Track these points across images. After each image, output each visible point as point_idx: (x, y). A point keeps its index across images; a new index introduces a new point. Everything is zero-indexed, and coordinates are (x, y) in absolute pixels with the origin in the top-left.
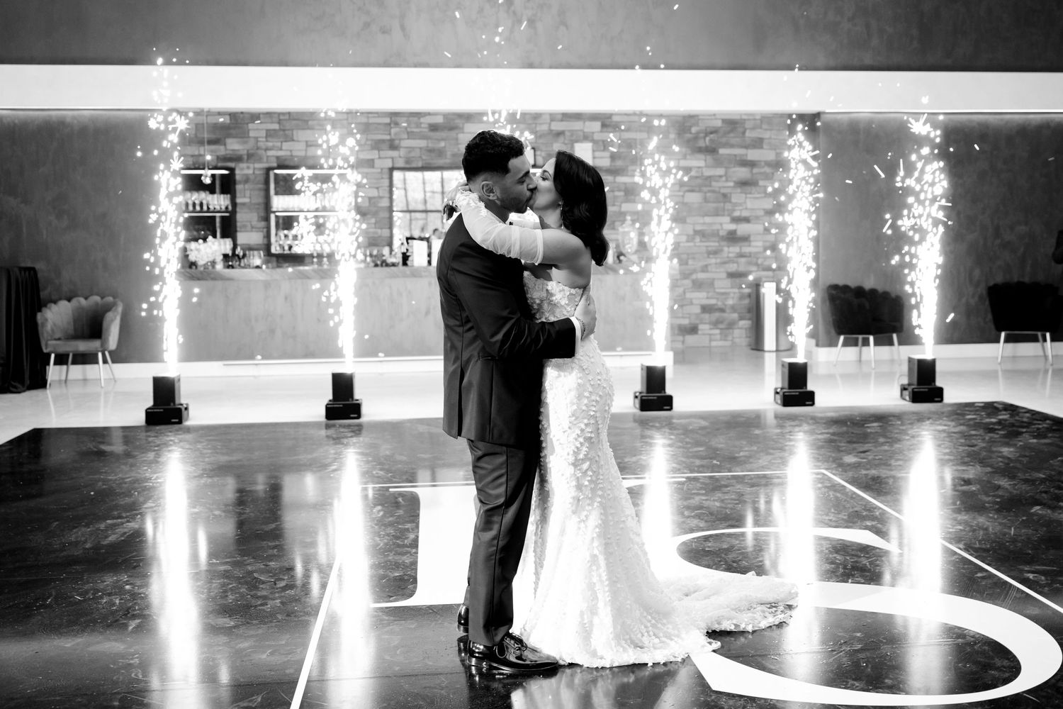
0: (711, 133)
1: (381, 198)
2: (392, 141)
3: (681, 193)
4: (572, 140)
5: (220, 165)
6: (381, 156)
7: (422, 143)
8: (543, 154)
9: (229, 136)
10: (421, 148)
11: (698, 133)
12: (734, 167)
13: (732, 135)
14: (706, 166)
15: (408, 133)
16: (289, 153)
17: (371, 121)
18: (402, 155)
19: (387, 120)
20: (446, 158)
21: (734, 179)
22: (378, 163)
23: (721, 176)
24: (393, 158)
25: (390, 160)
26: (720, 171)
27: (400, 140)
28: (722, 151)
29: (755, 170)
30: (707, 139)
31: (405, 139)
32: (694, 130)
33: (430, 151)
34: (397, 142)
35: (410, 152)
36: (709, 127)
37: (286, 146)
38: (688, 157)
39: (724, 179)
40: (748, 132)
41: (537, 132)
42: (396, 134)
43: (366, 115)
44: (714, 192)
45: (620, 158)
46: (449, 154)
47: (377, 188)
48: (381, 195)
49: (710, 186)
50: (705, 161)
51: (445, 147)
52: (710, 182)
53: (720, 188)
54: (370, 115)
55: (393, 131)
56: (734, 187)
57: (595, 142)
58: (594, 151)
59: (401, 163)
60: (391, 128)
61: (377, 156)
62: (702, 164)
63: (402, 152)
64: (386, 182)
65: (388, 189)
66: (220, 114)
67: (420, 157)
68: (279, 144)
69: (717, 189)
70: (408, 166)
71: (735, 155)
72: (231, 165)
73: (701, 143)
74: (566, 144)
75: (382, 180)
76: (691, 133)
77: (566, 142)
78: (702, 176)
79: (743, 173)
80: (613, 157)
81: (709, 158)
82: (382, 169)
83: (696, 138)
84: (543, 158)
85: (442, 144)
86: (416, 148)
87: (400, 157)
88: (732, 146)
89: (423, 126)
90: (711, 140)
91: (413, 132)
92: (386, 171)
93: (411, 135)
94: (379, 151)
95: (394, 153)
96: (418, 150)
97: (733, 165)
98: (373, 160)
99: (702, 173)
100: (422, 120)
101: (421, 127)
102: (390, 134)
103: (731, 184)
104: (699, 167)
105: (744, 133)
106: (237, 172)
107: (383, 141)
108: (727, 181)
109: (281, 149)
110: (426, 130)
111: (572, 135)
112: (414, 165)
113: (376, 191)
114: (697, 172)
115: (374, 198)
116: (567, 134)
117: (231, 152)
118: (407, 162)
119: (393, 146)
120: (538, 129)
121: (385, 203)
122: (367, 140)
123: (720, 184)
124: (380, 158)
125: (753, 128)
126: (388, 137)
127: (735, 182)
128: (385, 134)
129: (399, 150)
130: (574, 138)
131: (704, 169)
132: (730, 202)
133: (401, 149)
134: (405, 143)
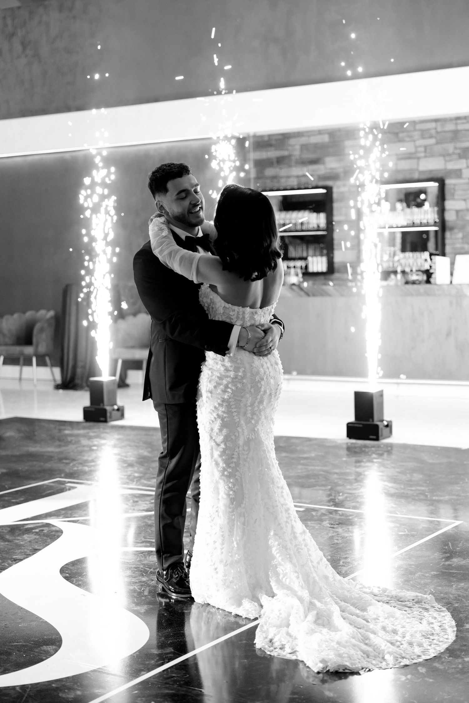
5: (321, 183)
9: (328, 155)
43: (454, 122)
54: (459, 121)
66: (320, 132)
72: (329, 183)
98: (460, 170)
106: (335, 190)
115: (461, 211)
117: (328, 171)
122: (456, 148)
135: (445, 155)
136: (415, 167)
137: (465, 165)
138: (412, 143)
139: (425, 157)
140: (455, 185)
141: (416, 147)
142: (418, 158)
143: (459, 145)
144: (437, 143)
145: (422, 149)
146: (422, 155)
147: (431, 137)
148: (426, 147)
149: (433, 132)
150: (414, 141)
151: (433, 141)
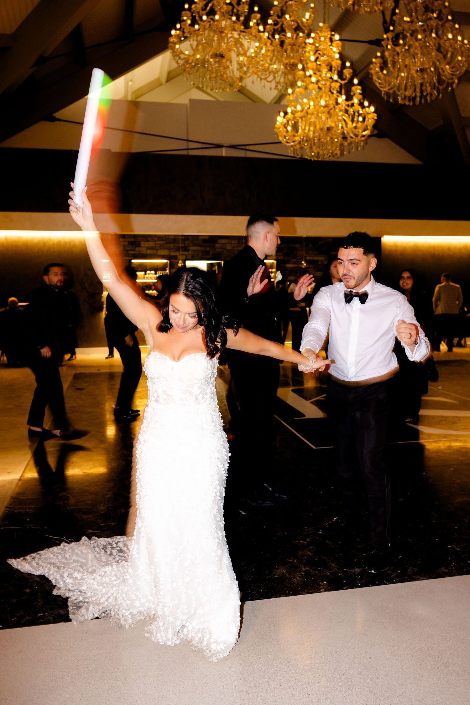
2: (185, 247)
7: (200, 248)
11: (322, 244)
16: (138, 252)
17: (176, 237)
19: (184, 237)
24: (186, 255)
27: (189, 246)
31: (191, 246)
32: (320, 243)
33: (203, 252)
34: (188, 248)
35: (194, 252)
36: (326, 242)
37: (137, 249)
45: (287, 256)
46: (211, 253)
55: (186, 243)
59: (189, 257)
63: (190, 252)
67: (198, 255)
68: (134, 248)
73: (322, 249)
80: (284, 255)
83: (321, 247)
85: (208, 249)
86: (197, 250)
87: (189, 254)
93: (195, 245)
94: (180, 252)
95: (186, 253)
100: (199, 237)
101: (198, 241)
102: (184, 244)
104: (322, 260)
107: (181, 247)
109: (135, 250)
110: (201, 242)
122: (174, 246)
134: (191, 248)
135: (169, 249)
136: (156, 253)
137: (178, 254)
138: (154, 243)
139: (160, 249)
140: (174, 262)
141: (156, 244)
142: (157, 250)
143: (176, 245)
144: (166, 243)
145: (159, 246)
146: (159, 248)
147: (163, 240)
148: (160, 244)
149: (164, 238)
150: (155, 242)
151: (164, 242)
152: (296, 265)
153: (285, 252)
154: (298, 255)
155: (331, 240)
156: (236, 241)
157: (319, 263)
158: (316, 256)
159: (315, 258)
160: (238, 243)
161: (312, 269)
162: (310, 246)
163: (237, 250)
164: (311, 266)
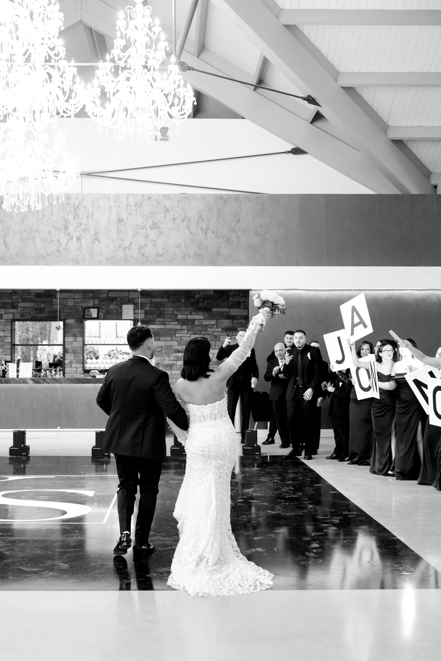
0: (207, 299)
1: (6, 337)
2: (13, 303)
3: (189, 335)
4: (121, 303)
6: (7, 312)
7: (30, 305)
8: (104, 311)
10: (30, 307)
11: (199, 298)
12: (222, 319)
13: (220, 300)
14: (204, 319)
15: (22, 298)
17: (2, 291)
18: (19, 312)
19: (10, 292)
20: (45, 314)
21: (222, 327)
22: (5, 316)
23: (213, 325)
24: (13, 313)
25: (11, 315)
26: (213, 322)
27: (18, 303)
28: (214, 310)
29: (235, 321)
30: (205, 302)
31: (20, 302)
32: (197, 297)
33: (36, 309)
34: (16, 304)
35: (23, 310)
36: (206, 295)
38: (193, 313)
39: (215, 326)
40: (230, 298)
41: (100, 298)
42: (15, 299)
44: (209, 334)
45: (151, 314)
46: (46, 311)
47: (4, 331)
48: (6, 335)
49: (207, 331)
50: (204, 315)
51: (44, 307)
52: (207, 328)
53: (213, 332)
56: (222, 331)
57: (136, 304)
58: (134, 309)
59: (18, 316)
60: (13, 296)
61: (4, 313)
62: (202, 317)
63: (19, 310)
64: (9, 328)
65: (10, 331)
67: (30, 313)
69: (211, 333)
70: (22, 318)
71: (223, 312)
73: (201, 305)
74: (118, 305)
75: (7, 326)
76: (195, 298)
77: (118, 304)
78: (202, 324)
79: (227, 323)
80: (146, 313)
81: (206, 314)
82: (7, 320)
83: (198, 302)
84: (103, 313)
85: (43, 305)
86: (28, 307)
87: (18, 313)
88: (220, 307)
89: (32, 294)
90: (207, 303)
91: (26, 298)
92: (10, 321)
93: (24, 300)
94: (5, 309)
95: (14, 311)
96: (29, 308)
97: (221, 318)
98: (1, 315)
99: (202, 323)
101: (30, 295)
102: (12, 299)
103: (220, 330)
104: (200, 319)
105: (228, 298)
107: (8, 303)
108: (217, 328)
110: (33, 298)
111: (121, 300)
112: (26, 318)
113: (3, 333)
114: (198, 322)
115: (2, 337)
116: (118, 299)
118: (22, 315)
119: (14, 307)
120: (100, 296)
121: (9, 340)
123: (213, 330)
124: (5, 313)
125: (234, 296)
126: (11, 301)
127: (222, 328)
128: (9, 299)
129: (17, 309)
130: (122, 301)
131: (203, 321)
132: (219, 341)
133: (19, 308)
134: (21, 304)
152: (163, 327)
153: (148, 308)
154: (165, 312)
155: (213, 293)
156: (81, 296)
157: (196, 323)
158: (191, 314)
159: (190, 317)
160: (84, 298)
161: (186, 331)
162: (183, 300)
163: (82, 306)
164: (185, 327)
